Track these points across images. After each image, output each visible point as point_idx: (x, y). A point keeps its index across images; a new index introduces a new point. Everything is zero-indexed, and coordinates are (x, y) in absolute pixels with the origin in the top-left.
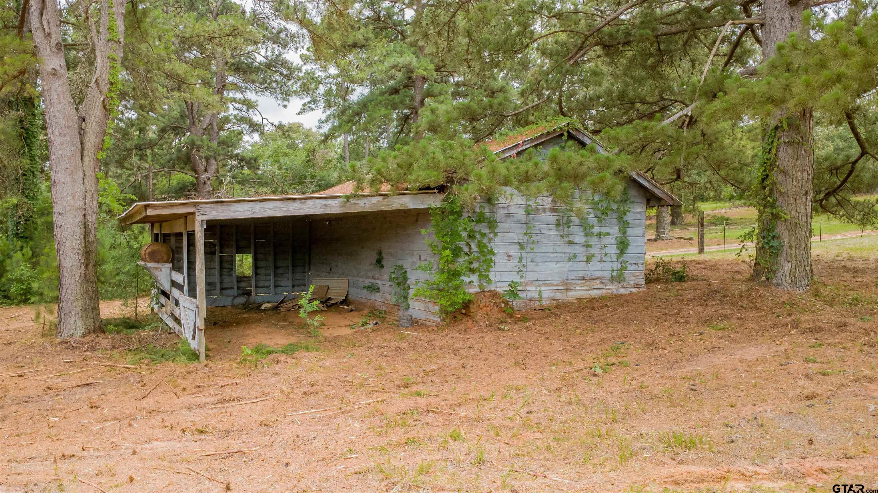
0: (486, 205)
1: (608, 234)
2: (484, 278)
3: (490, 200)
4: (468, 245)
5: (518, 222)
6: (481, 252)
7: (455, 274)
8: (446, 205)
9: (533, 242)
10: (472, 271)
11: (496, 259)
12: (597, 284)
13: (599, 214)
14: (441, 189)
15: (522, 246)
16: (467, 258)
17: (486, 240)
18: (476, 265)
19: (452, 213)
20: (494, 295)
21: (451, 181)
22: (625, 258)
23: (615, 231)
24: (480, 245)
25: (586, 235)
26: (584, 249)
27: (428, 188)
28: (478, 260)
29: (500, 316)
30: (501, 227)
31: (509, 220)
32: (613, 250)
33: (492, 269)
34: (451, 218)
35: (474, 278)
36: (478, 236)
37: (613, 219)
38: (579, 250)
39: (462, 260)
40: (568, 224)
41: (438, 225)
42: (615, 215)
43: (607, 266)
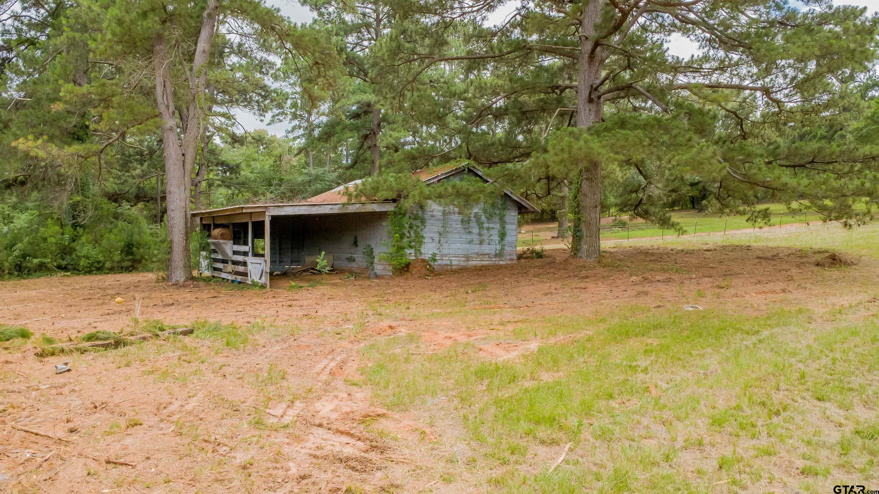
0: (419, 209)
1: (493, 228)
2: (418, 251)
3: (422, 207)
4: (409, 232)
5: (438, 220)
6: (417, 237)
7: (402, 248)
8: (397, 210)
9: (447, 232)
10: (411, 247)
11: (425, 241)
12: (486, 258)
13: (488, 216)
14: (394, 201)
15: (440, 234)
16: (408, 239)
17: (419, 230)
18: (413, 244)
19: (400, 214)
20: (423, 261)
21: (399, 196)
22: (504, 242)
23: (498, 226)
24: (415, 232)
25: (480, 228)
26: (478, 237)
27: (387, 200)
28: (414, 241)
29: (427, 272)
30: (428, 223)
31: (433, 219)
32: (496, 238)
33: (423, 246)
34: (400, 216)
35: (412, 251)
36: (415, 228)
37: (497, 219)
38: (475, 237)
39: (405, 240)
40: (469, 221)
41: (392, 220)
42: (498, 217)
43: (493, 247)
